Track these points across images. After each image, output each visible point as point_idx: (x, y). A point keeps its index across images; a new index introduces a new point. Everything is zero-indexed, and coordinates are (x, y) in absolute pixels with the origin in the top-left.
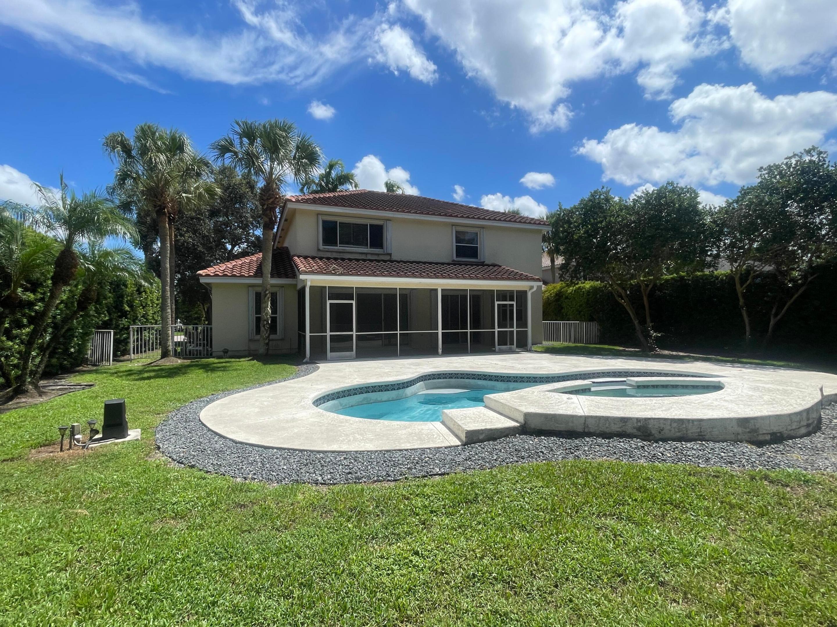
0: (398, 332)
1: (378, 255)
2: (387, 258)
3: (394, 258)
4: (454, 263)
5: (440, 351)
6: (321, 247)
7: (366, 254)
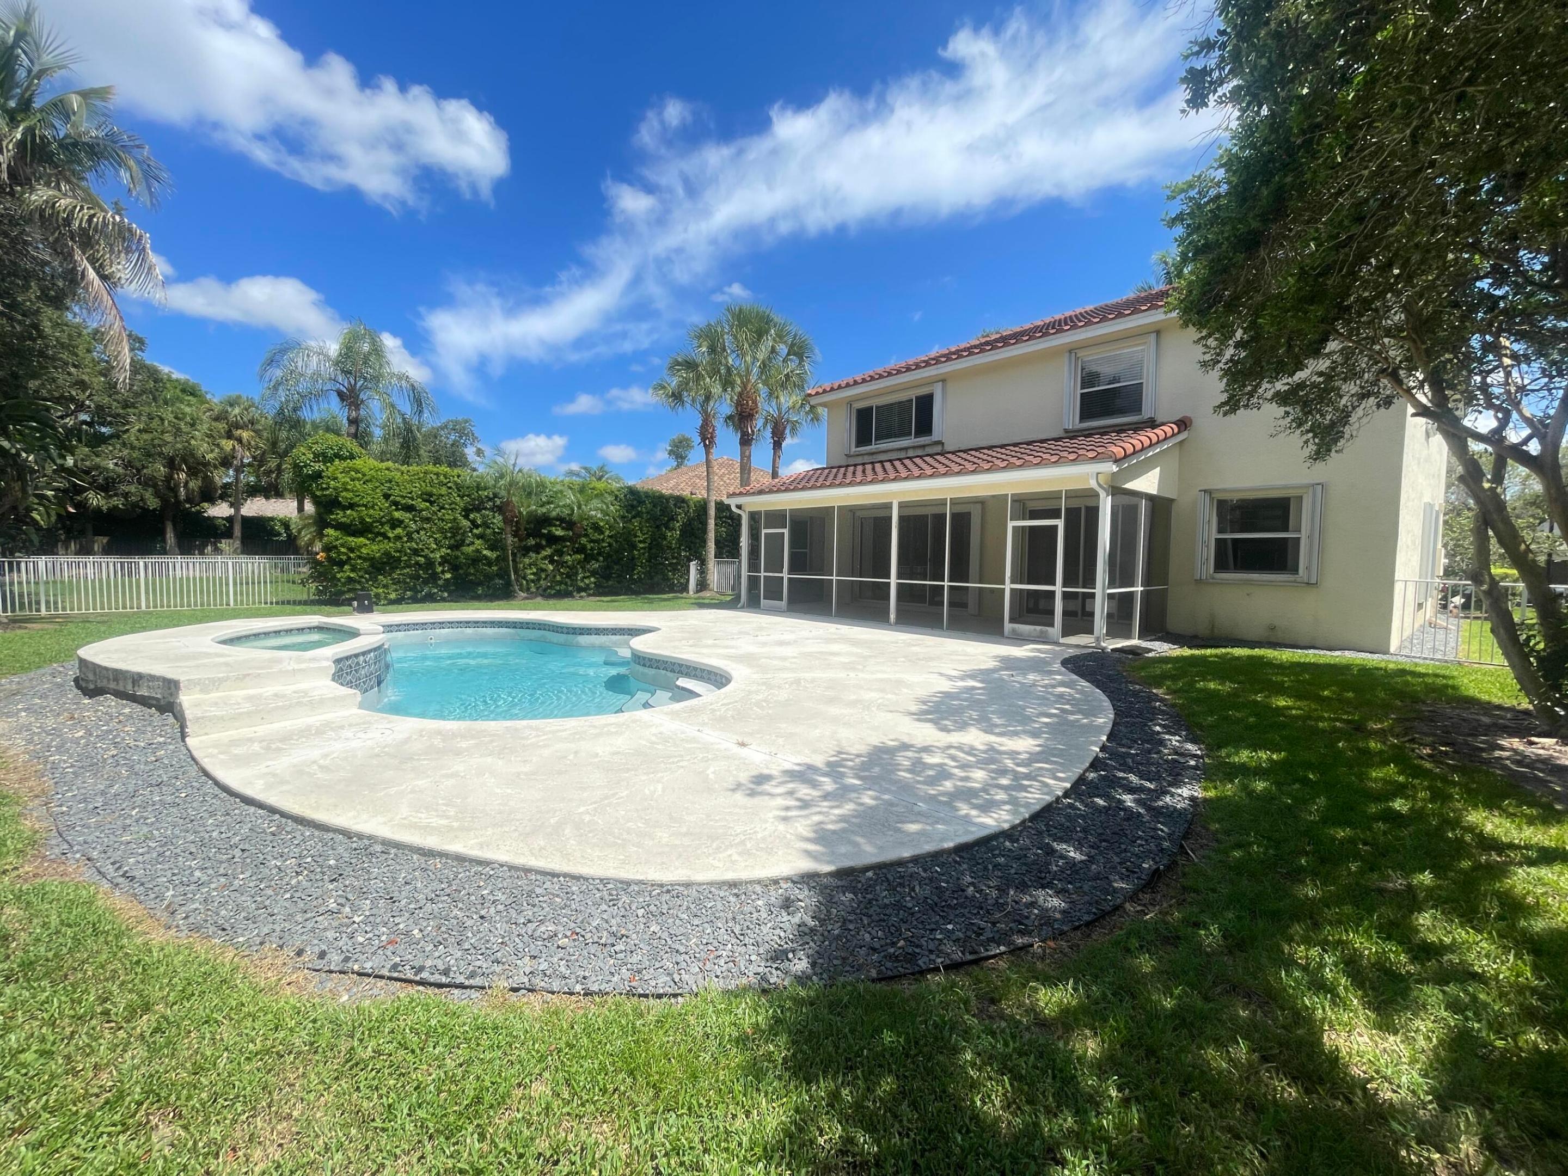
0: (834, 578)
1: (923, 446)
2: (938, 449)
3: (948, 447)
4: (1072, 435)
5: (892, 616)
6: (853, 449)
7: (906, 449)
